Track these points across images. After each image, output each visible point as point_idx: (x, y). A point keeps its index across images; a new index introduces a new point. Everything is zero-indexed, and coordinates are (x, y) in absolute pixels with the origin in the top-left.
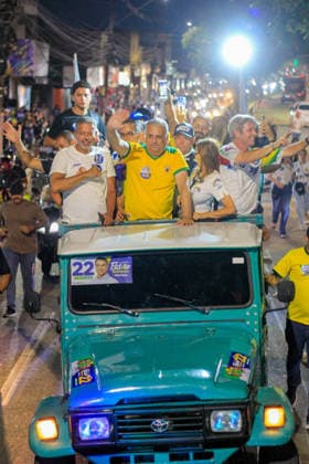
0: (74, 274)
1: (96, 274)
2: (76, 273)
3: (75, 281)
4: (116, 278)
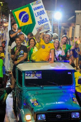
0: (26, 76)
1: (32, 76)
2: (27, 76)
3: (26, 78)
4: (38, 77)
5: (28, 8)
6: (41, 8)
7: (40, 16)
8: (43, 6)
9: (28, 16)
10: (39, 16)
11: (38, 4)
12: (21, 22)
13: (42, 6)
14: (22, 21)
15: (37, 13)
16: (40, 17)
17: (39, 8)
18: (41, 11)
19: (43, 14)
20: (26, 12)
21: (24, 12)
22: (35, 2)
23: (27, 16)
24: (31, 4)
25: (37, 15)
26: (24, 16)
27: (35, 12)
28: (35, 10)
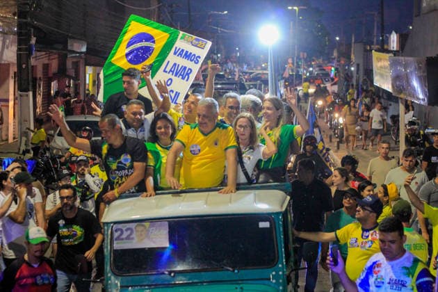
0: (117, 239)
1: (136, 239)
3: (117, 246)
4: (155, 242)
5: (167, 35)
6: (191, 61)
7: (173, 77)
8: (201, 61)
9: (150, 54)
10: (170, 76)
11: (196, 46)
12: (124, 54)
13: (199, 57)
14: (127, 55)
15: (175, 64)
16: (171, 79)
17: (188, 56)
18: (185, 68)
19: (183, 78)
20: (154, 42)
21: (149, 38)
22: (194, 37)
23: (148, 51)
24: (181, 33)
25: (168, 70)
26: (141, 48)
27: (172, 58)
28: (175, 53)
